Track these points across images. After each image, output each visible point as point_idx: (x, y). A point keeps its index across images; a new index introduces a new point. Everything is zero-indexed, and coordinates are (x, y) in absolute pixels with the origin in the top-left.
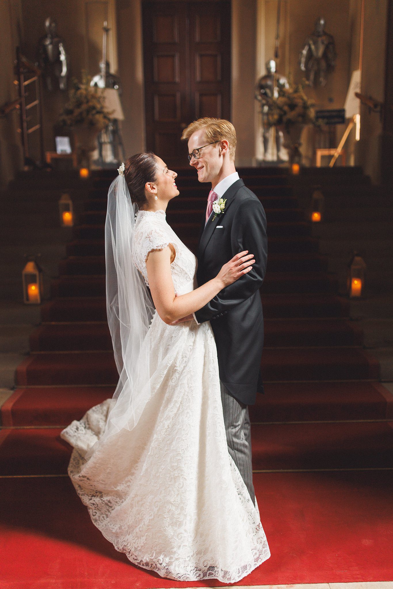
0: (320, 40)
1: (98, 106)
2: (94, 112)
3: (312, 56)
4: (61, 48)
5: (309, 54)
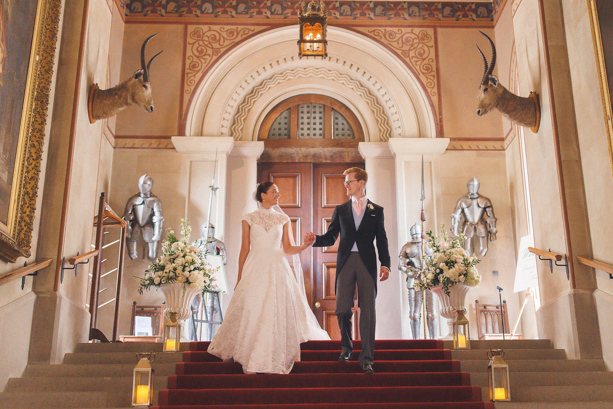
0: (475, 202)
1: (198, 262)
2: (192, 268)
3: (466, 221)
4: (155, 210)
5: (463, 220)
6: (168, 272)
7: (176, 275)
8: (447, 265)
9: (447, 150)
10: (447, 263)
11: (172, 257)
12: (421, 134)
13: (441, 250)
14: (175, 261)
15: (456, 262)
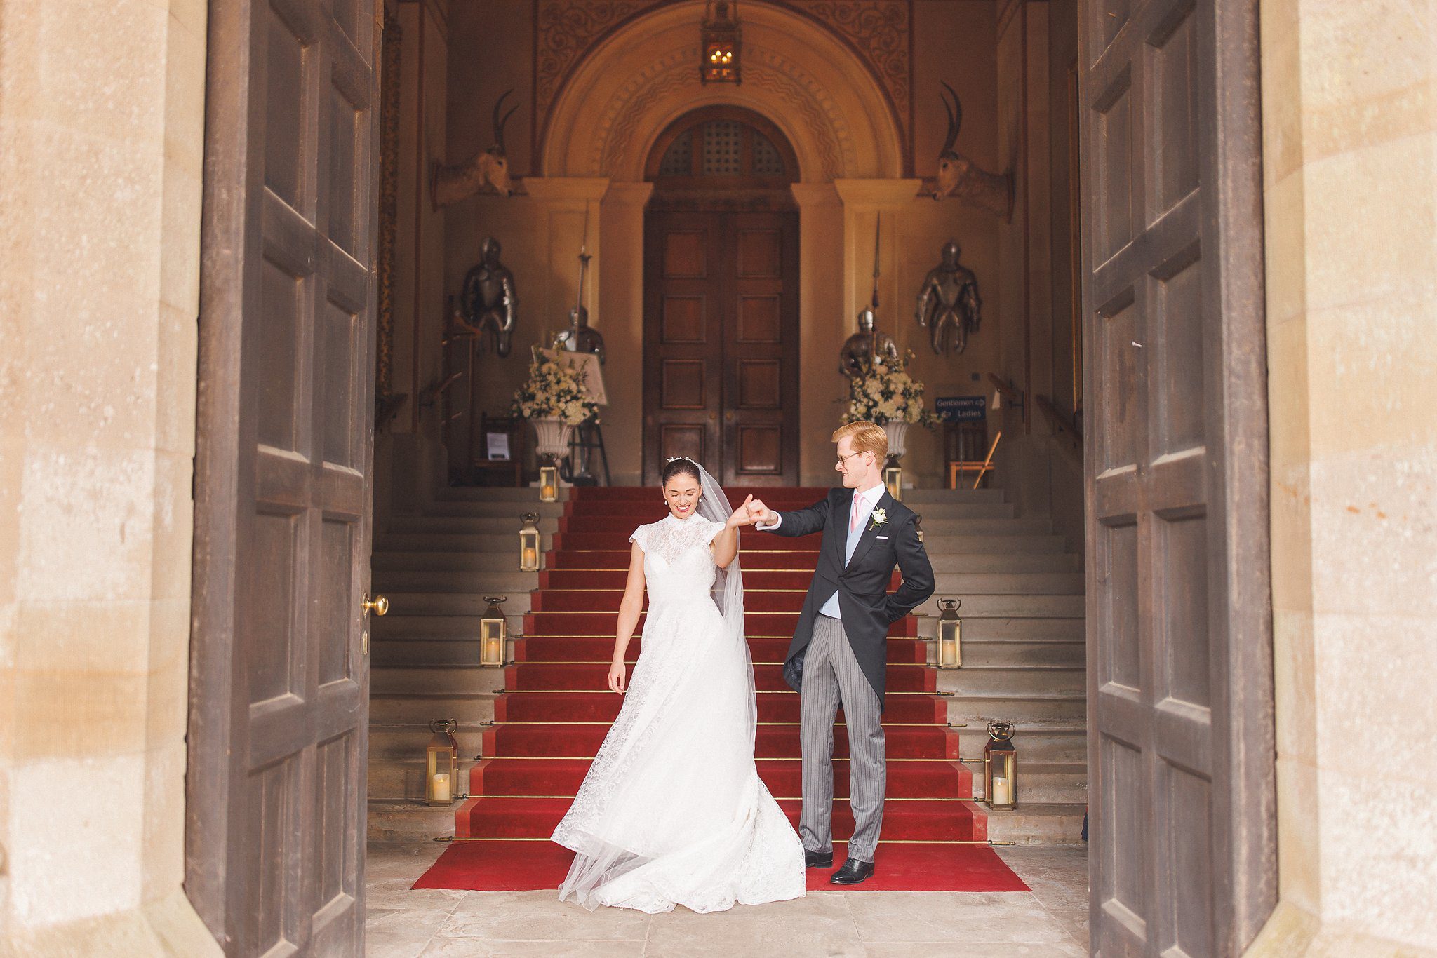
0: (951, 278)
3: (938, 303)
4: (505, 287)
5: (934, 301)
6: (540, 403)
7: (549, 407)
8: (882, 396)
9: (918, 195)
10: (883, 393)
11: (543, 383)
12: (881, 174)
13: (878, 377)
14: (548, 389)
15: (895, 393)
